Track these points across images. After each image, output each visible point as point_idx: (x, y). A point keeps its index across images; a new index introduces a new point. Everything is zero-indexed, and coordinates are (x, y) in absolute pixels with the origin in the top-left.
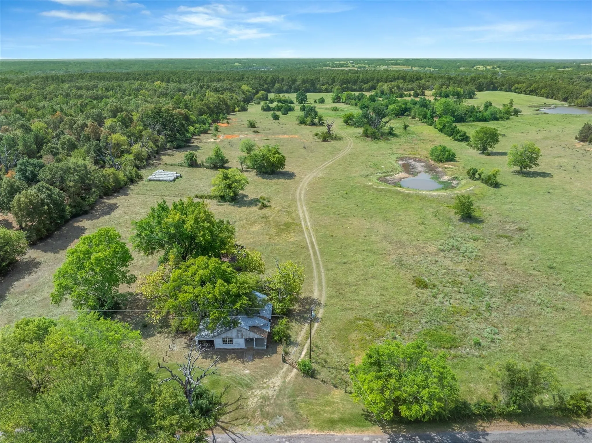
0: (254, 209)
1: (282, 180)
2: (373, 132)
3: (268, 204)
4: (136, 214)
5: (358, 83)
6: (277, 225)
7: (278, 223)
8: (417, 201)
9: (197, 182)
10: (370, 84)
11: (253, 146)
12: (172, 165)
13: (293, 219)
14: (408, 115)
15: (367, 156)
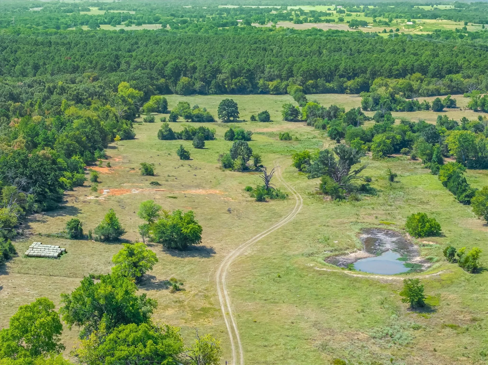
0: (165, 292)
1: (197, 259)
2: (334, 187)
3: (181, 287)
4: (28, 296)
5: (336, 77)
6: (193, 309)
7: (194, 308)
8: (365, 287)
9: (88, 259)
10: (359, 79)
11: (157, 210)
12: (49, 236)
13: (211, 304)
14: (406, 153)
15: (317, 226)
